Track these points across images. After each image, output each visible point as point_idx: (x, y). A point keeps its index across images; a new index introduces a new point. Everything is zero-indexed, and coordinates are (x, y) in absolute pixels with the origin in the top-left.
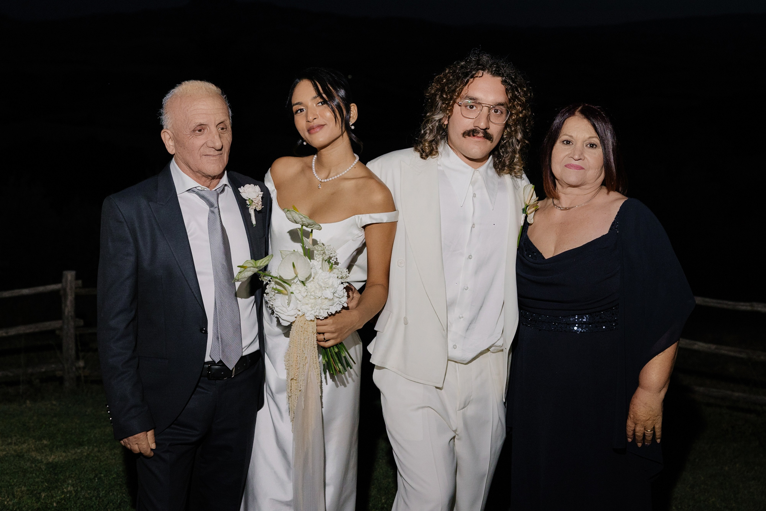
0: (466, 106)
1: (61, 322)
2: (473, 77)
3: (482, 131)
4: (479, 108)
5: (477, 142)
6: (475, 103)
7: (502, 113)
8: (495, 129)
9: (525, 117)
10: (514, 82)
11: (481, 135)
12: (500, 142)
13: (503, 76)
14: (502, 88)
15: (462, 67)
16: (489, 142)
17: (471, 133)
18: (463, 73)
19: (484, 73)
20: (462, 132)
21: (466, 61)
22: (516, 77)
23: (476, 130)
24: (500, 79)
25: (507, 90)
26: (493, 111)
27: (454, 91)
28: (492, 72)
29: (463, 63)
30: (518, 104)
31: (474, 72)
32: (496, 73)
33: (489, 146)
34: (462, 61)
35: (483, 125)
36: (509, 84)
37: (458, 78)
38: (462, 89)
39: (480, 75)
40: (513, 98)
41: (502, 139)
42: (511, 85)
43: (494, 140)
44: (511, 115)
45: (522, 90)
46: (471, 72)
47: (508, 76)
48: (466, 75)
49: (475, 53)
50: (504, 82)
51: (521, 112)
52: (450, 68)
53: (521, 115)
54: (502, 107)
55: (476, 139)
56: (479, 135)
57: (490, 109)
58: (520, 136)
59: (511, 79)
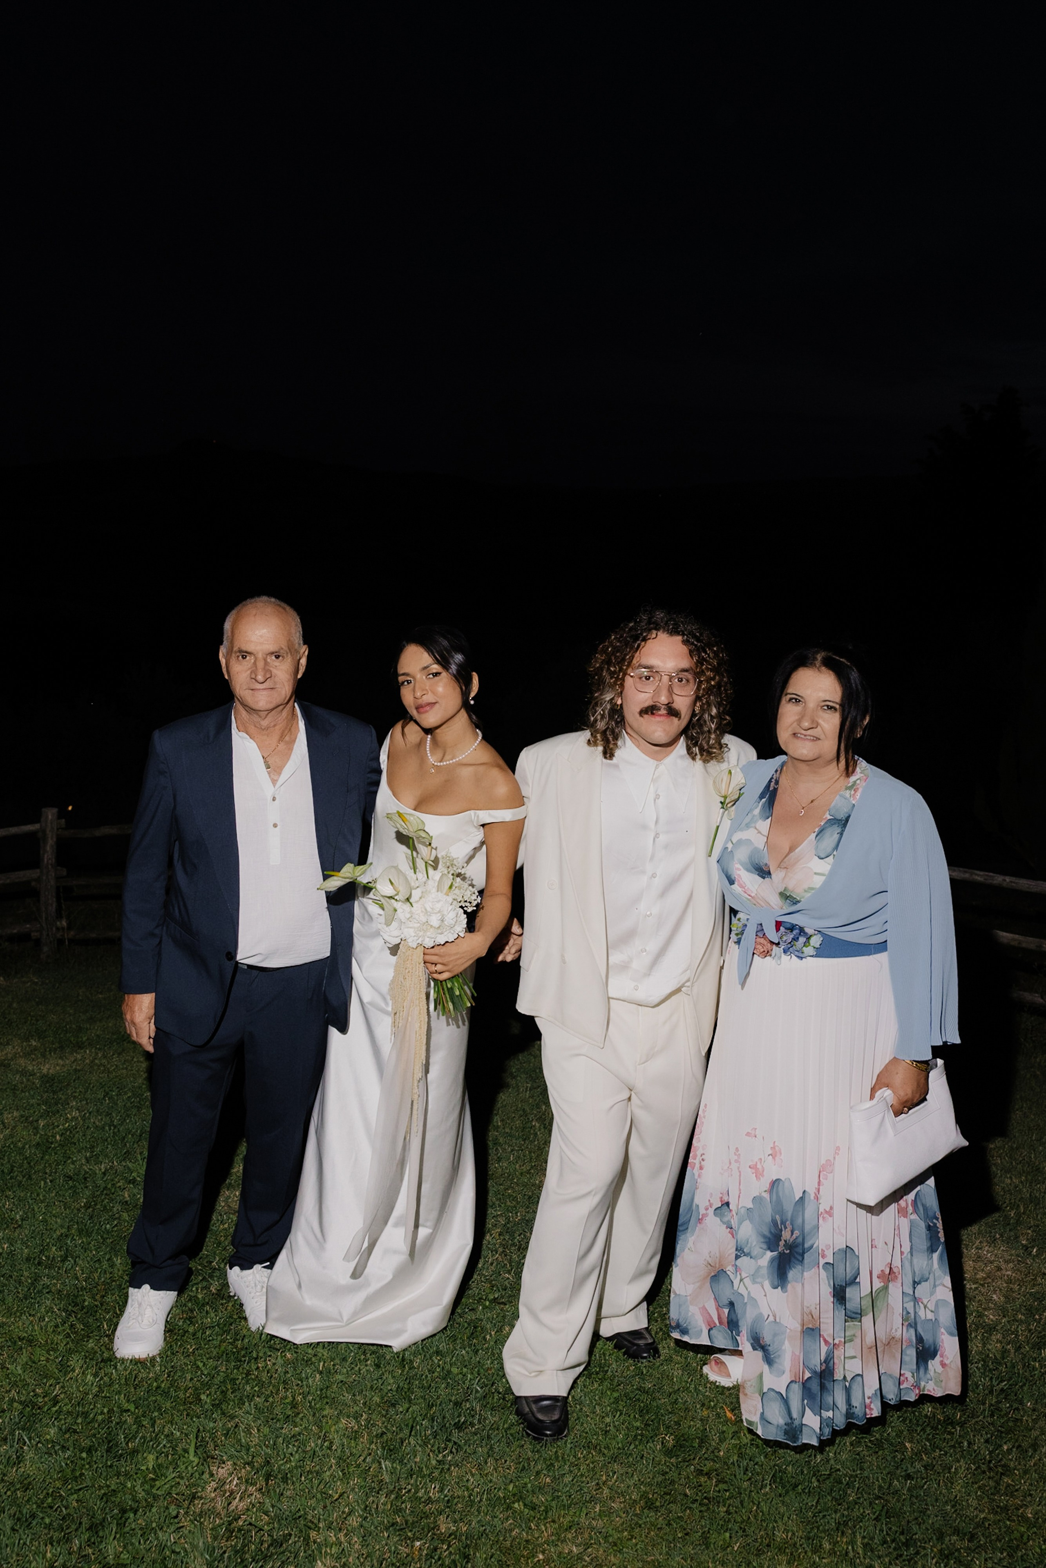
0: (640, 678)
1: (38, 870)
2: (645, 640)
3: (663, 706)
4: (657, 678)
5: (659, 722)
6: (652, 673)
7: (688, 681)
8: (683, 703)
9: (719, 685)
10: (698, 640)
11: (663, 711)
12: (691, 720)
13: (683, 635)
14: (684, 649)
15: (631, 629)
16: (675, 720)
17: (650, 710)
18: (631, 637)
19: (659, 633)
20: (638, 710)
21: (636, 622)
22: (701, 634)
23: (655, 706)
24: (680, 638)
25: (691, 652)
26: (676, 680)
27: (624, 660)
28: (668, 630)
29: (631, 625)
30: (707, 669)
31: (645, 634)
32: (674, 632)
33: (677, 724)
34: (630, 622)
35: (663, 699)
36: (693, 644)
37: (627, 644)
38: (633, 657)
39: (654, 636)
40: (700, 661)
41: (694, 714)
42: (696, 646)
43: (682, 717)
44: (700, 682)
45: (712, 650)
46: (641, 634)
47: (691, 634)
48: (636, 638)
49: (646, 611)
50: (685, 642)
51: (713, 679)
52: (616, 633)
53: (713, 683)
54: (686, 674)
55: (658, 719)
56: (660, 713)
57: (671, 678)
58: (714, 711)
59: (694, 636)
